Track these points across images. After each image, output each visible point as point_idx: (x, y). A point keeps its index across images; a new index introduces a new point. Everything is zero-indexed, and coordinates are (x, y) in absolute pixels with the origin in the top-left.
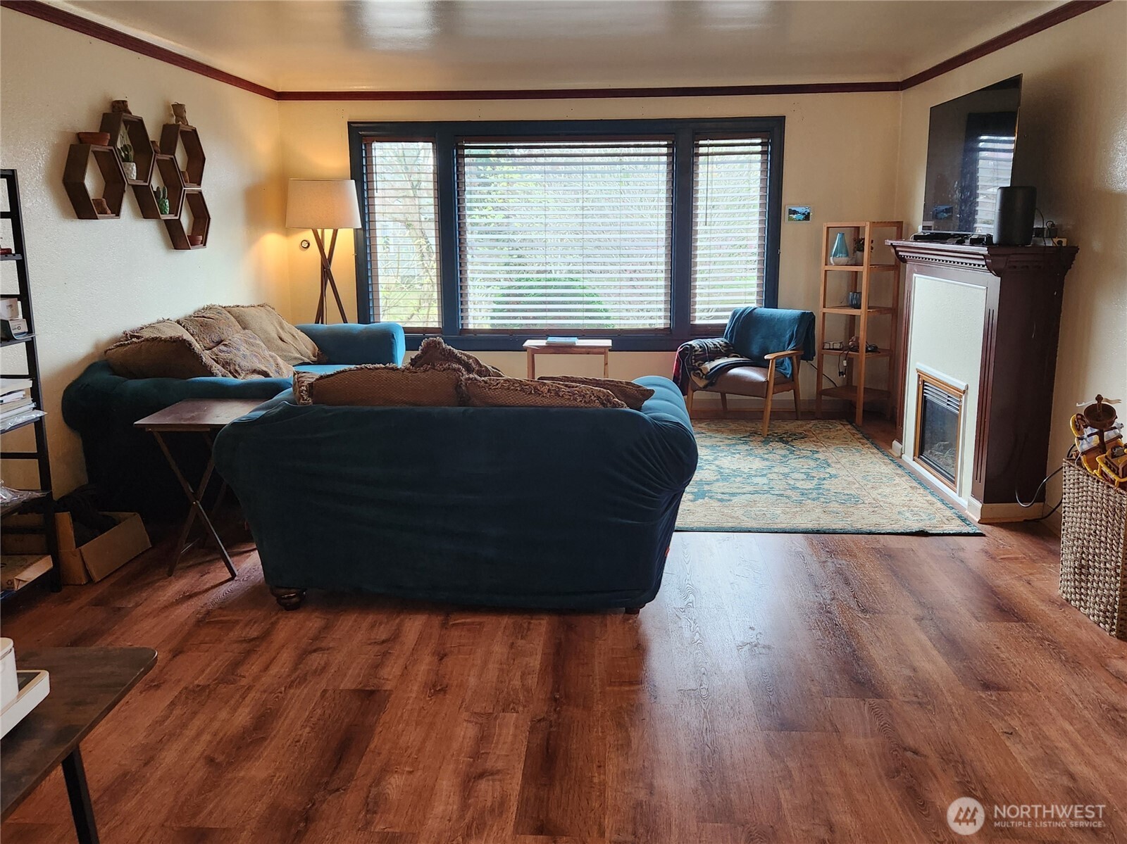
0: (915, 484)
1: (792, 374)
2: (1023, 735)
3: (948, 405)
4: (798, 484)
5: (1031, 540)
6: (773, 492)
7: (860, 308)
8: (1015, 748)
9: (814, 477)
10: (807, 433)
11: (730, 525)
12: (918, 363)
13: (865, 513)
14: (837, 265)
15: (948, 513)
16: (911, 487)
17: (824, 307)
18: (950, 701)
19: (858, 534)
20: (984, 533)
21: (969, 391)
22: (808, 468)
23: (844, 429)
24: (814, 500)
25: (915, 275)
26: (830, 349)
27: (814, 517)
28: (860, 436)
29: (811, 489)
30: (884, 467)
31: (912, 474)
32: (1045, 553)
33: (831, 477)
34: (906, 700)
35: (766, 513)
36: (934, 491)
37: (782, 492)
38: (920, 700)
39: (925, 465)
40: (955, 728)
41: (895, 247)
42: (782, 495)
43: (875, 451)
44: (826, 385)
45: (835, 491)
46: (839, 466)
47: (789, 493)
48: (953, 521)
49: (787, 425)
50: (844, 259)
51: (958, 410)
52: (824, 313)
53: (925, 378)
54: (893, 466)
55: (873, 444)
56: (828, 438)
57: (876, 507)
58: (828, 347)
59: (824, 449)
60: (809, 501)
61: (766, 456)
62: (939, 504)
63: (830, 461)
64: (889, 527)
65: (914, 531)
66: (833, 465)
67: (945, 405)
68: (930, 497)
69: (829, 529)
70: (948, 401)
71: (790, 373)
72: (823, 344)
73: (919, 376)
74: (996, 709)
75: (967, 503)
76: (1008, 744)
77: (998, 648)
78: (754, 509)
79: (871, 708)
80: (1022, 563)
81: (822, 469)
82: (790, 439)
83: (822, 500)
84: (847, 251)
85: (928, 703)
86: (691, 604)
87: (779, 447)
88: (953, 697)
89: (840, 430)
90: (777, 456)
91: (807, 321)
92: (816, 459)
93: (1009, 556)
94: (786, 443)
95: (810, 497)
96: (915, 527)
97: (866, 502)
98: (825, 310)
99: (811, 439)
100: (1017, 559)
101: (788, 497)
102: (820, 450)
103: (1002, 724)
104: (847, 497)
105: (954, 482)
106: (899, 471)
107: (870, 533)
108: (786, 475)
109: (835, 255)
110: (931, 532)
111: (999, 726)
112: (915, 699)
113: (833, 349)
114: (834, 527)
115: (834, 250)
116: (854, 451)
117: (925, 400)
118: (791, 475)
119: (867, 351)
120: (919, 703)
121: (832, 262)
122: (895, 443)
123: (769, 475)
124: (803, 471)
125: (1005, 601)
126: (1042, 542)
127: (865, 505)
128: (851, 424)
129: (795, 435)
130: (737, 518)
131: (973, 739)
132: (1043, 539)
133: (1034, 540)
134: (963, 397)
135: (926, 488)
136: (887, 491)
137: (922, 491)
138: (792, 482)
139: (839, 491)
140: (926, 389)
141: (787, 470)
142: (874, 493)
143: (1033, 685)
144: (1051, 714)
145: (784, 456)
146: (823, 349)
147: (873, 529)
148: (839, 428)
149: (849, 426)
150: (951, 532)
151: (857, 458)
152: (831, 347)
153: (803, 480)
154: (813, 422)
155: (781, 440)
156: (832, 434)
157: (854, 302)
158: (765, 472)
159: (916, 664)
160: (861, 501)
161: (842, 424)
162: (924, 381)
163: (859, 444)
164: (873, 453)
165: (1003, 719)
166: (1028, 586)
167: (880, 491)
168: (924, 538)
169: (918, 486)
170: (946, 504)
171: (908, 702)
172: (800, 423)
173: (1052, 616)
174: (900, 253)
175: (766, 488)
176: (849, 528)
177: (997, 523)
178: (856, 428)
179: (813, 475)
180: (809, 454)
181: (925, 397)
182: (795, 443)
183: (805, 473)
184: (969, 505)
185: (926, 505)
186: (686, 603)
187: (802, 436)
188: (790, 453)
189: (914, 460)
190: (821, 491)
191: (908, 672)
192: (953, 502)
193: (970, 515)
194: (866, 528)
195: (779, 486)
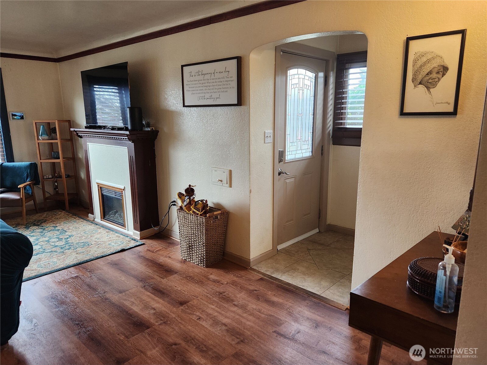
0: (107, 231)
1: (32, 193)
2: (203, 317)
3: (115, 195)
4: (56, 244)
5: (160, 241)
6: (46, 251)
7: (59, 158)
8: (204, 323)
9: (62, 239)
10: (45, 219)
11: (34, 274)
12: (96, 180)
13: (95, 249)
14: (43, 140)
15: (128, 239)
16: (107, 232)
17: (41, 159)
18: (174, 316)
19: (98, 259)
20: (145, 243)
21: (125, 189)
22: (57, 235)
23: (63, 213)
24: (68, 249)
25: (87, 143)
26: (47, 178)
27: (74, 257)
28: (71, 215)
29: (64, 245)
30: (90, 226)
31: (103, 226)
32: (168, 245)
33: (70, 236)
34: (159, 323)
35: (49, 262)
36: (117, 232)
37: (51, 250)
38: (164, 321)
39: (108, 222)
40: (182, 326)
41: (76, 131)
42: (52, 252)
43: (82, 220)
44: (47, 195)
45: (76, 242)
46: (70, 231)
47: (54, 249)
48: (131, 241)
49: (33, 217)
50: (46, 137)
51: (121, 197)
52: (41, 163)
53: (101, 186)
54: (93, 225)
55: (79, 217)
56: (57, 219)
57: (98, 244)
58: (46, 178)
59: (59, 224)
60: (67, 250)
61: (32, 234)
62: (122, 236)
63: (65, 229)
64: (109, 252)
65: (119, 250)
66: (68, 231)
67: (114, 196)
68: (117, 234)
69: (84, 261)
70: (115, 194)
71: (31, 192)
72: (43, 177)
73: (98, 185)
74: (189, 311)
75: (132, 233)
76: (201, 323)
77: (176, 287)
78: (42, 262)
79: (149, 334)
80: (163, 251)
81: (64, 234)
82: (39, 223)
83: (72, 248)
84: (47, 134)
85: (167, 321)
86: (36, 324)
87: (36, 228)
88: (174, 314)
89: (61, 214)
90: (38, 233)
91: (33, 167)
92: (58, 230)
93: (158, 249)
94: (38, 225)
95: (66, 248)
96: (119, 249)
97: (92, 243)
98: (41, 161)
99: (50, 221)
100: (160, 250)
101: (56, 252)
102: (57, 225)
103: (194, 316)
104: (82, 244)
105: (124, 226)
106: (98, 226)
107: (103, 257)
108: (48, 241)
109: (41, 135)
110: (126, 249)
111: (194, 318)
112: (162, 322)
113: (49, 178)
114: (86, 259)
115: (40, 133)
116: (73, 222)
117: (103, 195)
118: (50, 240)
119: (66, 177)
120: (164, 323)
121: (40, 138)
122: (90, 215)
123: (39, 244)
124: (55, 237)
125: (167, 267)
126: (165, 240)
127: (93, 245)
128: (64, 210)
129: (40, 221)
130: (35, 270)
131: (190, 327)
132: (164, 239)
133: (161, 240)
134: (124, 192)
135: (113, 231)
136: (98, 236)
137: (112, 233)
138: (53, 244)
139: (77, 242)
140: (102, 190)
141: (47, 239)
142: (93, 239)
143: (194, 296)
144: (226, 307)
145: (41, 232)
146: (43, 179)
147: (103, 255)
148: (59, 213)
149: (64, 212)
150: (133, 246)
151: (76, 225)
152: (48, 177)
153: (57, 241)
154: (46, 213)
155: (35, 225)
156: (58, 217)
157: (55, 156)
158: (36, 243)
159: (153, 306)
160: (90, 244)
161: (60, 211)
162: (101, 187)
163: (73, 219)
164: (81, 221)
165: (194, 314)
166: (170, 259)
167: (95, 237)
168: (124, 252)
169: (109, 231)
170: (124, 236)
171: (160, 324)
172: (39, 214)
173: (184, 267)
174: (79, 134)
175: (41, 250)
176: (92, 257)
177: (146, 238)
178: (67, 211)
179: (61, 238)
180: (53, 228)
181: (102, 194)
182: (43, 224)
183: (57, 238)
184: (134, 234)
185: (117, 238)
186: (33, 324)
187: (44, 220)
188: (43, 230)
189: (101, 220)
190: (69, 244)
191: (153, 311)
192: (126, 234)
193: (135, 237)
194: (100, 255)
195: (48, 248)
